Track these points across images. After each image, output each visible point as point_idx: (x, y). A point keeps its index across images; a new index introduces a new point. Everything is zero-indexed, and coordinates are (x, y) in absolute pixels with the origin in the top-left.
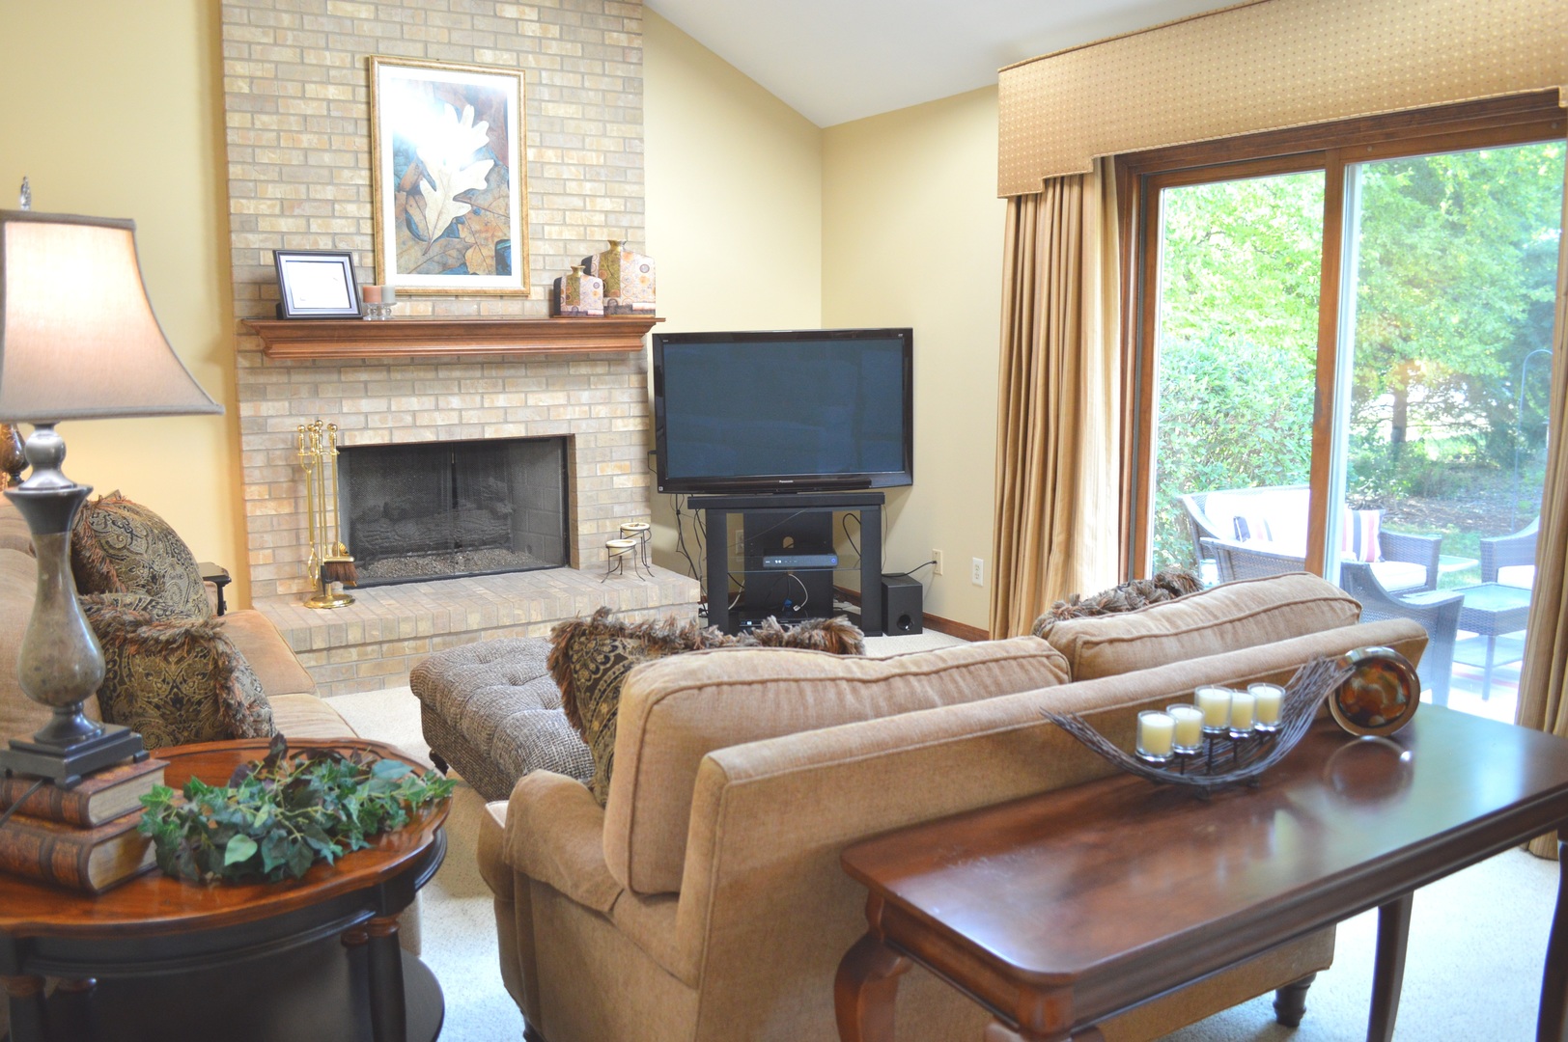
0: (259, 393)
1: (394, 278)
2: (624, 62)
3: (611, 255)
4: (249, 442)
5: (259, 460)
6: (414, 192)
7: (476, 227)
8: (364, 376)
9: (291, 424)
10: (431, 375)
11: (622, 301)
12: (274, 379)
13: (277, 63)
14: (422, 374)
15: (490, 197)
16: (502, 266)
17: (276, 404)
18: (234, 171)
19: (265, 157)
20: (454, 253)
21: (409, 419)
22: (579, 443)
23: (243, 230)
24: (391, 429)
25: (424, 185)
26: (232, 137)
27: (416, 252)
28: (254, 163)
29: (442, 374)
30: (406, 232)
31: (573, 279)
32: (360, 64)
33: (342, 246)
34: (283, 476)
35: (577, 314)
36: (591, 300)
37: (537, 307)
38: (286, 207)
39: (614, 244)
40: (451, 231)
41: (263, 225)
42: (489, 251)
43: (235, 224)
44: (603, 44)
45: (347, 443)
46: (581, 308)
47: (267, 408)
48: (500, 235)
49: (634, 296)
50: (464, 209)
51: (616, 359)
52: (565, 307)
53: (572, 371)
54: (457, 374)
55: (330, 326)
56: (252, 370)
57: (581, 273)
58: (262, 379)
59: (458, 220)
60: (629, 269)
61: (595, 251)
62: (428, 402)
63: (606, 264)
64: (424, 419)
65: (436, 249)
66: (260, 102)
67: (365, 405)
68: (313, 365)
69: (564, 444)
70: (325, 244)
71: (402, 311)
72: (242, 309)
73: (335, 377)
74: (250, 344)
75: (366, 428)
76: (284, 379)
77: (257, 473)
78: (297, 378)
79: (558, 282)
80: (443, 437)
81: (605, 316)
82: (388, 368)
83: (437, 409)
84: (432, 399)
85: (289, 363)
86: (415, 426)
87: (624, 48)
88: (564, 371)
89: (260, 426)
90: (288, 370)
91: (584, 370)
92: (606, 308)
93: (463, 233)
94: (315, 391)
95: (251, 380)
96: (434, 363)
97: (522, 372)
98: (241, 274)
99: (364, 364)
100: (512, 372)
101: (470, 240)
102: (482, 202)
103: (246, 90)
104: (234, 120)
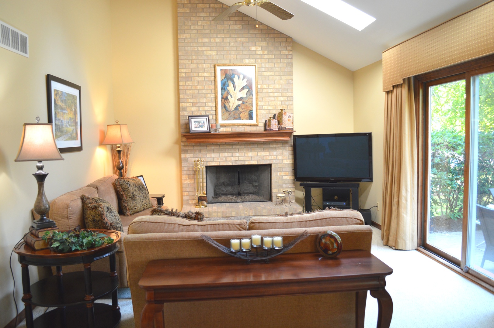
0: (186, 151)
1: (221, 121)
2: (287, 58)
3: (281, 114)
4: (184, 164)
5: (186, 169)
6: (227, 99)
7: (243, 107)
8: (213, 148)
9: (193, 159)
10: (231, 147)
11: (283, 126)
12: (190, 148)
13: (192, 68)
14: (228, 147)
15: (247, 99)
16: (251, 117)
17: (190, 155)
18: (181, 96)
19: (188, 92)
20: (237, 114)
21: (224, 159)
22: (273, 166)
23: (183, 111)
24: (220, 162)
25: (229, 97)
26: (181, 88)
27: (227, 114)
28: (186, 94)
29: (234, 147)
30: (224, 109)
31: (270, 120)
32: (213, 67)
33: (208, 114)
34: (192, 173)
35: (271, 130)
36: (274, 126)
37: (260, 128)
38: (194, 104)
39: (282, 110)
40: (236, 109)
41: (188, 109)
42: (247, 113)
43: (181, 110)
44: (281, 54)
45: (208, 165)
46: (271, 128)
47: (188, 155)
48: (250, 109)
49: (287, 125)
50: (240, 102)
51: (284, 143)
52: (268, 128)
53: (271, 146)
54: (238, 147)
55: (202, 135)
56: (185, 146)
57: (272, 119)
58: (187, 148)
59: (238, 106)
60: (285, 118)
61: (276, 112)
62: (230, 154)
63: (279, 117)
64: (229, 159)
65: (232, 114)
66: (188, 78)
67: (213, 155)
68: (200, 145)
69: (270, 165)
70: (203, 113)
71: (222, 130)
72: (183, 131)
73: (205, 148)
74: (184, 139)
75: (213, 161)
76: (192, 148)
77: (185, 172)
78: (195, 148)
79: (266, 121)
80: (234, 164)
81: (279, 130)
82: (219, 145)
83: (232, 156)
84: (231, 153)
85: (194, 144)
86: (226, 161)
87: (287, 55)
88: (269, 146)
89: (186, 160)
90: (194, 146)
91: (274, 146)
92: (279, 128)
93: (240, 109)
94: (200, 151)
95: (184, 148)
96: (232, 144)
97: (256, 146)
98: (183, 121)
99: (213, 144)
100: (253, 146)
101: (242, 111)
102: (245, 100)
103: (184, 76)
104: (181, 83)
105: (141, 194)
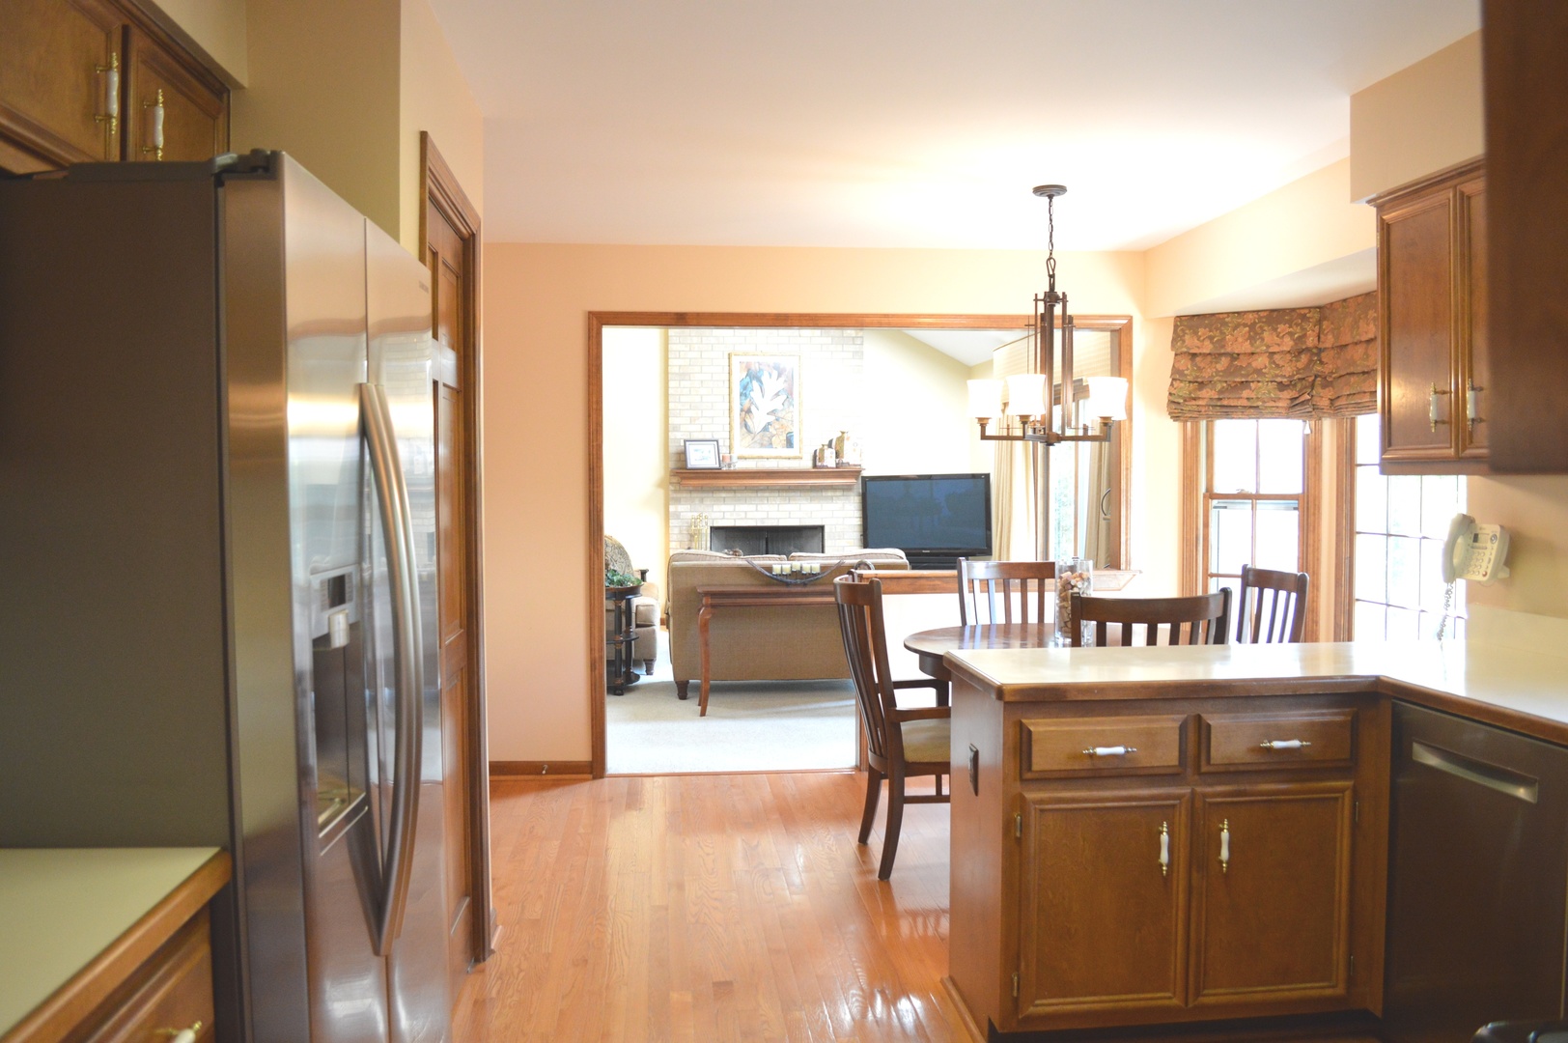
0: (678, 501)
1: (737, 452)
2: (854, 344)
3: (841, 440)
4: (673, 523)
5: (676, 531)
6: (749, 411)
7: (777, 426)
8: (723, 495)
9: (689, 515)
10: (754, 495)
11: (845, 460)
12: (684, 495)
13: (690, 359)
14: (750, 494)
15: (784, 413)
16: (789, 443)
17: (685, 507)
18: (671, 406)
19: (683, 399)
20: (767, 439)
21: (743, 515)
22: (826, 530)
23: (674, 431)
24: (735, 519)
25: (753, 409)
26: (671, 391)
27: (749, 438)
28: (680, 402)
29: (759, 494)
30: (744, 429)
31: (822, 450)
32: (726, 356)
33: (716, 437)
34: (686, 538)
35: (823, 467)
36: (830, 461)
37: (806, 464)
38: (692, 420)
39: (843, 433)
40: (765, 429)
41: (683, 428)
42: (783, 437)
43: (670, 429)
44: (843, 337)
45: (716, 525)
46: (825, 464)
47: (681, 508)
48: (789, 430)
49: (850, 458)
50: (772, 418)
51: (847, 488)
52: (819, 464)
53: (824, 494)
54: (767, 494)
55: (706, 473)
56: (675, 491)
57: (826, 447)
58: (679, 495)
59: (769, 424)
60: (847, 447)
61: (835, 436)
62: (752, 507)
63: (838, 446)
64: (749, 515)
65: (758, 437)
66: (683, 376)
67: (724, 508)
68: (701, 489)
69: (822, 528)
70: (709, 437)
71: (740, 465)
72: (672, 465)
73: (710, 495)
74: (675, 480)
75: (724, 518)
76: (689, 495)
77: (675, 536)
78: (694, 495)
79: (816, 451)
80: (759, 524)
81: (837, 467)
82: (735, 491)
83: (757, 510)
84: (755, 506)
85: (691, 488)
86: (746, 518)
87: (853, 338)
88: (819, 494)
89: (677, 516)
90: (691, 491)
91: (830, 494)
92: (837, 464)
93: (771, 429)
94: (702, 501)
95: (675, 495)
96: (756, 489)
97: (799, 494)
98: (673, 449)
99: (724, 489)
100: (793, 494)
101: (774, 432)
102: (780, 415)
103: (677, 371)
104: (671, 384)
105: (622, 560)
